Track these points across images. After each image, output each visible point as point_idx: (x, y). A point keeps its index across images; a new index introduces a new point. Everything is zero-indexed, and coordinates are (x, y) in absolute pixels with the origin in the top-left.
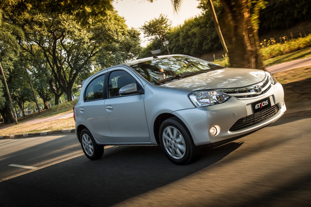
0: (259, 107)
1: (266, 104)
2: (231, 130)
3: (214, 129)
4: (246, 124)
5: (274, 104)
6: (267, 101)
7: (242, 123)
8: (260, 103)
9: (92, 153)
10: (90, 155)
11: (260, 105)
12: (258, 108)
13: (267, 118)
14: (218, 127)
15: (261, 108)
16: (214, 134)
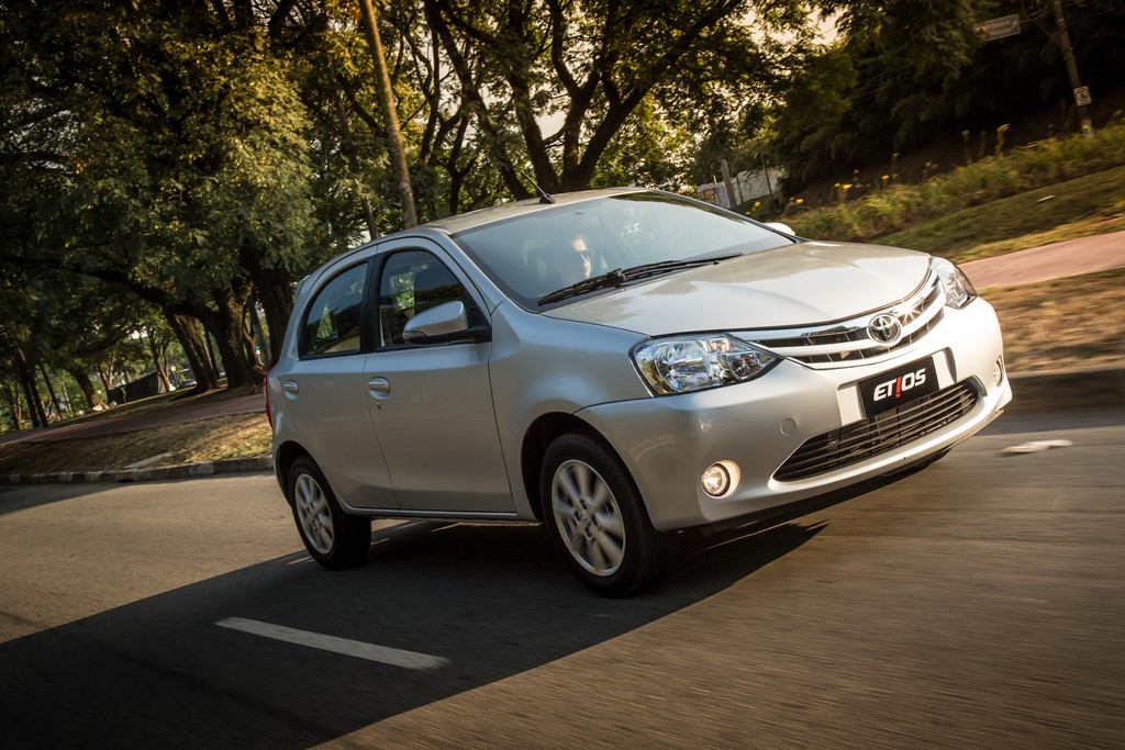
0: (890, 394)
1: (916, 381)
2: (780, 477)
3: (718, 474)
4: (839, 455)
5: (952, 383)
6: (923, 370)
7: (824, 452)
8: (894, 381)
9: (330, 542)
10: (323, 551)
11: (894, 385)
12: (884, 396)
13: (925, 430)
14: (732, 468)
15: (898, 396)
16: (718, 492)
